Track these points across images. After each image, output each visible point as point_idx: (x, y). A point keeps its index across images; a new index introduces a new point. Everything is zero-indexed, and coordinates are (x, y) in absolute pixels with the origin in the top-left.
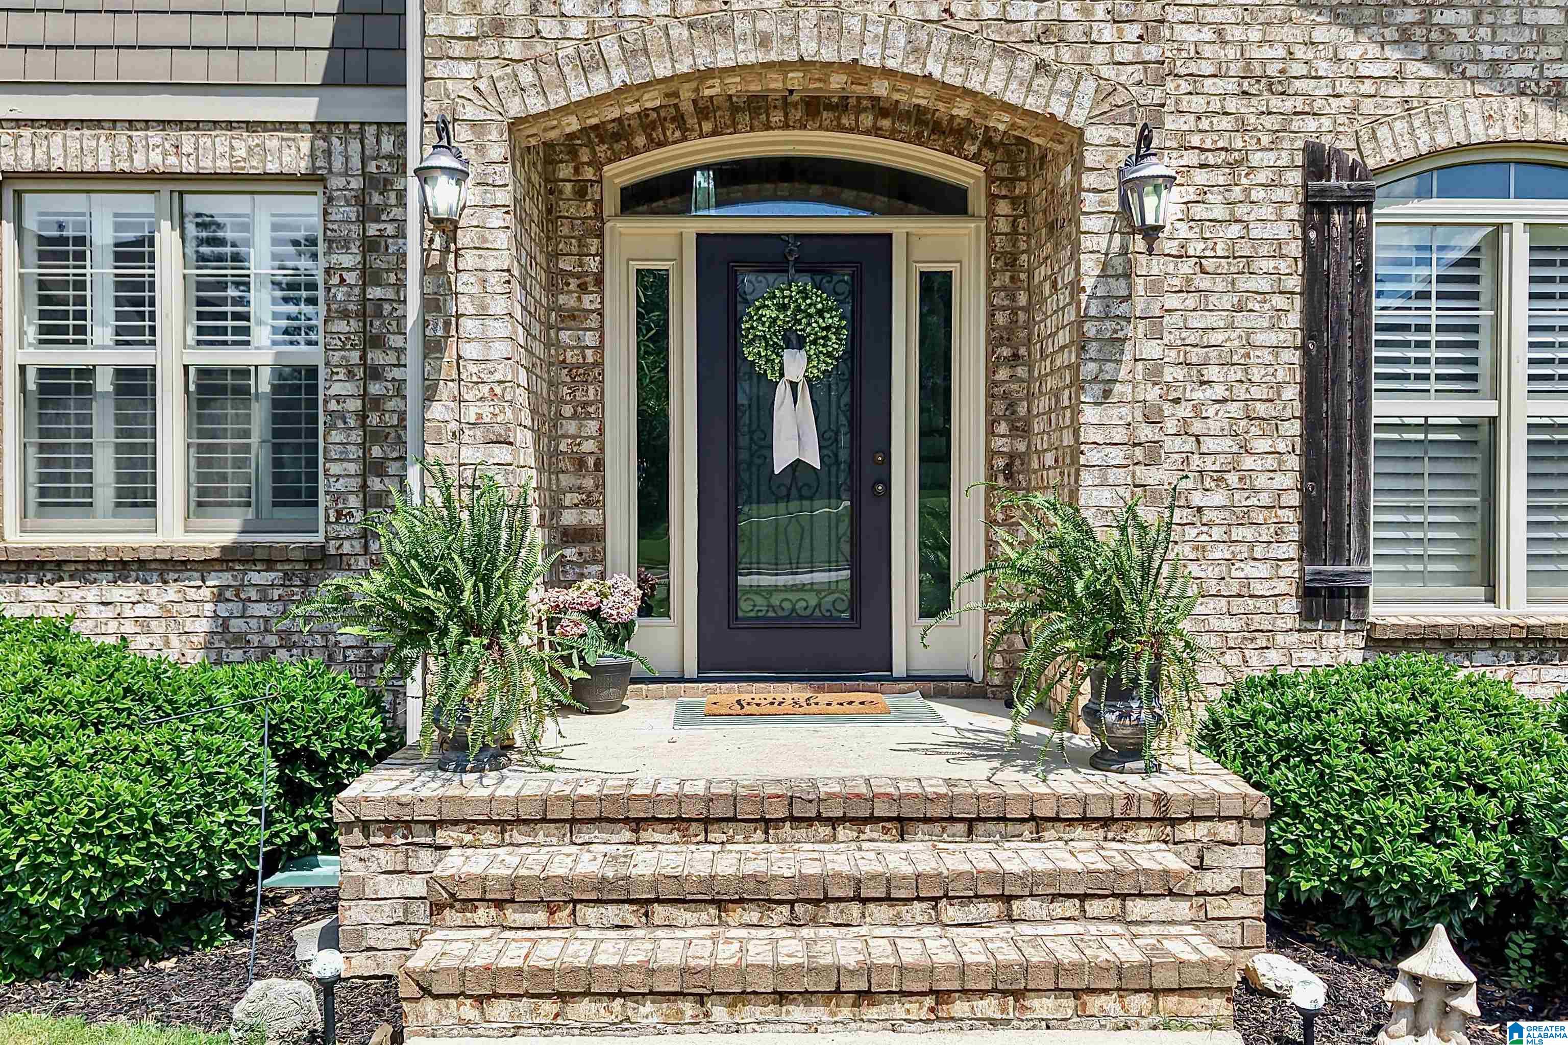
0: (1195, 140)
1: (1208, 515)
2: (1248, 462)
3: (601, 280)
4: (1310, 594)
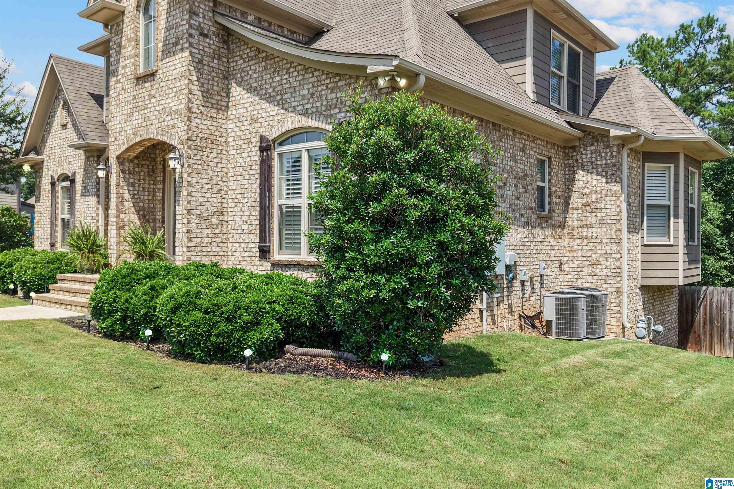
0: (243, 137)
1: (245, 231)
2: (252, 218)
3: (164, 182)
4: (260, 251)
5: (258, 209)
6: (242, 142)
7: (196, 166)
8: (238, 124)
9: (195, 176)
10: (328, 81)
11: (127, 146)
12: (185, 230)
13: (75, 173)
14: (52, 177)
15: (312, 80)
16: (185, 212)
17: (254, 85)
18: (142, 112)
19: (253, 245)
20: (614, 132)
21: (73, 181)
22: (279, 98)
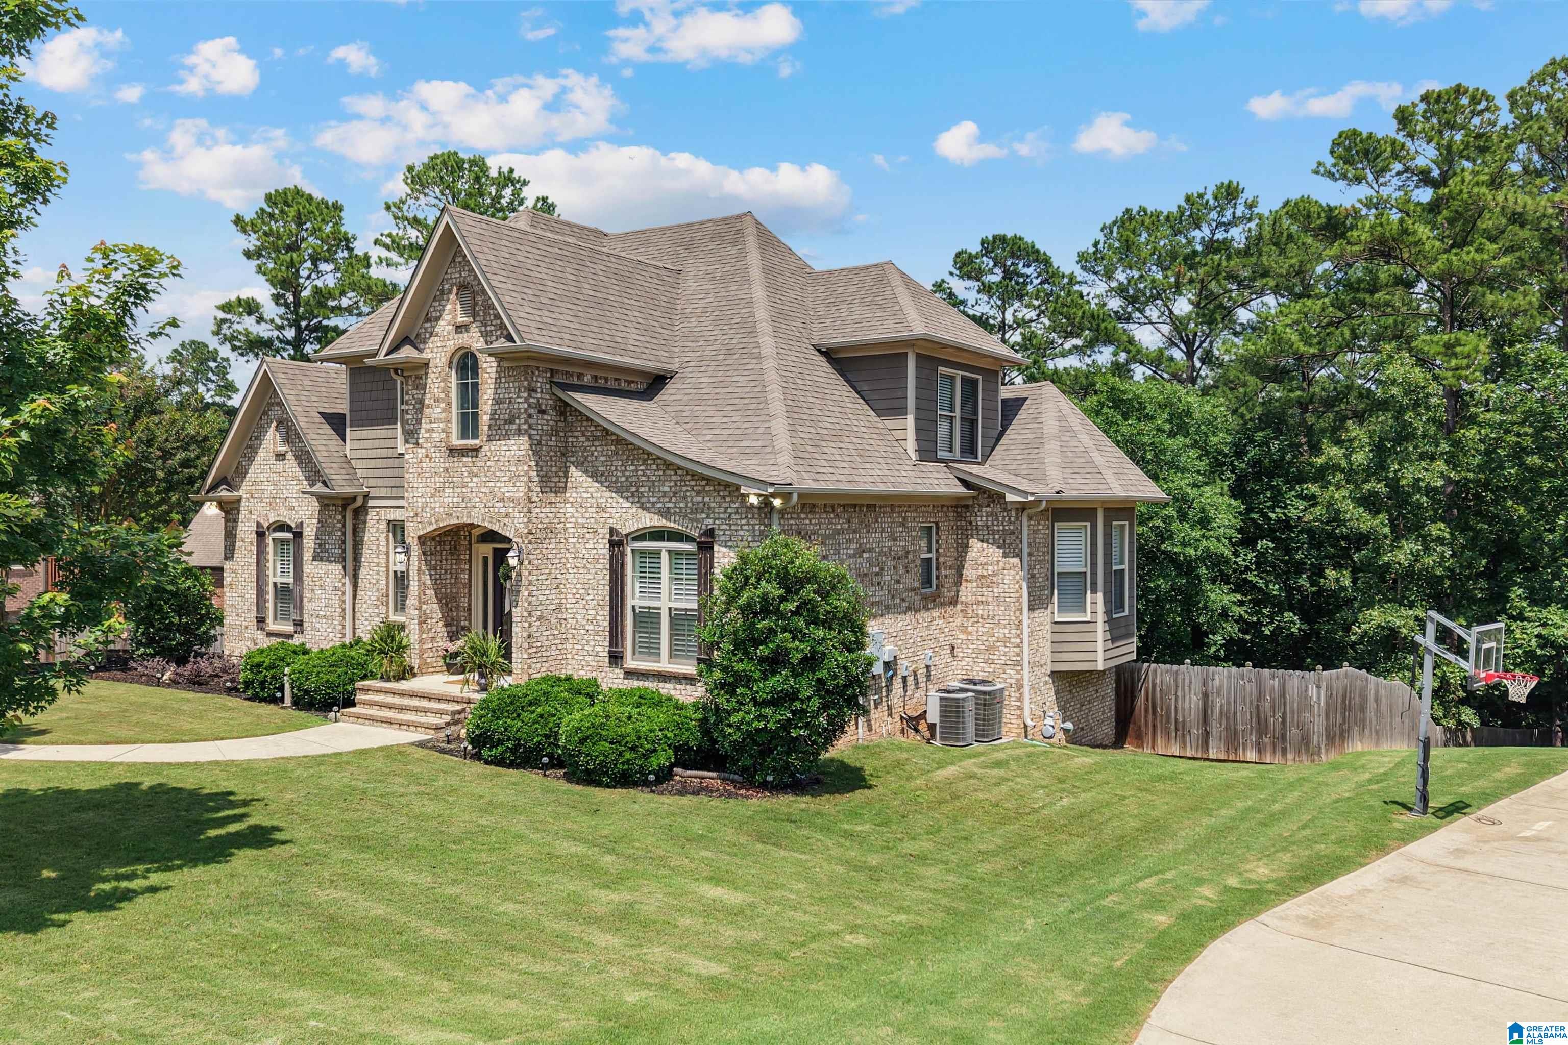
0: (586, 526)
1: (590, 632)
2: (598, 618)
3: (470, 561)
4: (610, 657)
5: (608, 608)
6: (585, 530)
7: (536, 562)
8: (580, 510)
9: (535, 572)
10: (693, 483)
11: (435, 527)
12: (525, 634)
13: (302, 523)
14: (259, 525)
15: (674, 478)
16: (525, 614)
17: (601, 469)
18: (459, 490)
19: (601, 649)
20: (1010, 497)
21: (298, 535)
22: (634, 489)
